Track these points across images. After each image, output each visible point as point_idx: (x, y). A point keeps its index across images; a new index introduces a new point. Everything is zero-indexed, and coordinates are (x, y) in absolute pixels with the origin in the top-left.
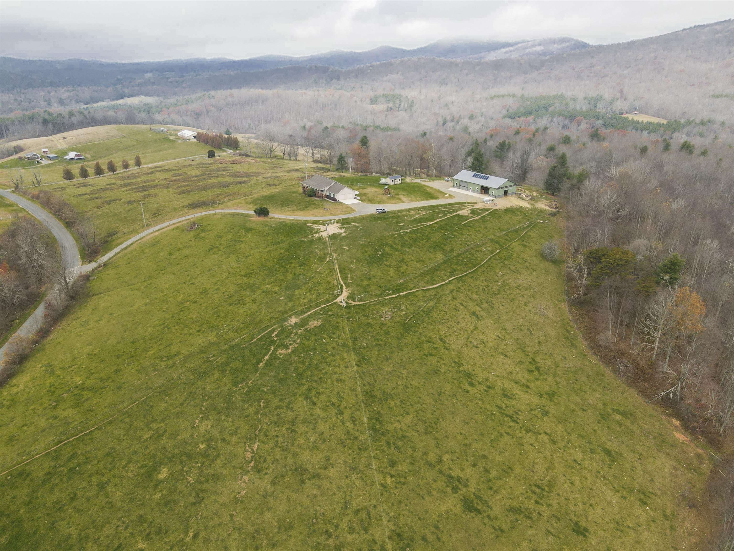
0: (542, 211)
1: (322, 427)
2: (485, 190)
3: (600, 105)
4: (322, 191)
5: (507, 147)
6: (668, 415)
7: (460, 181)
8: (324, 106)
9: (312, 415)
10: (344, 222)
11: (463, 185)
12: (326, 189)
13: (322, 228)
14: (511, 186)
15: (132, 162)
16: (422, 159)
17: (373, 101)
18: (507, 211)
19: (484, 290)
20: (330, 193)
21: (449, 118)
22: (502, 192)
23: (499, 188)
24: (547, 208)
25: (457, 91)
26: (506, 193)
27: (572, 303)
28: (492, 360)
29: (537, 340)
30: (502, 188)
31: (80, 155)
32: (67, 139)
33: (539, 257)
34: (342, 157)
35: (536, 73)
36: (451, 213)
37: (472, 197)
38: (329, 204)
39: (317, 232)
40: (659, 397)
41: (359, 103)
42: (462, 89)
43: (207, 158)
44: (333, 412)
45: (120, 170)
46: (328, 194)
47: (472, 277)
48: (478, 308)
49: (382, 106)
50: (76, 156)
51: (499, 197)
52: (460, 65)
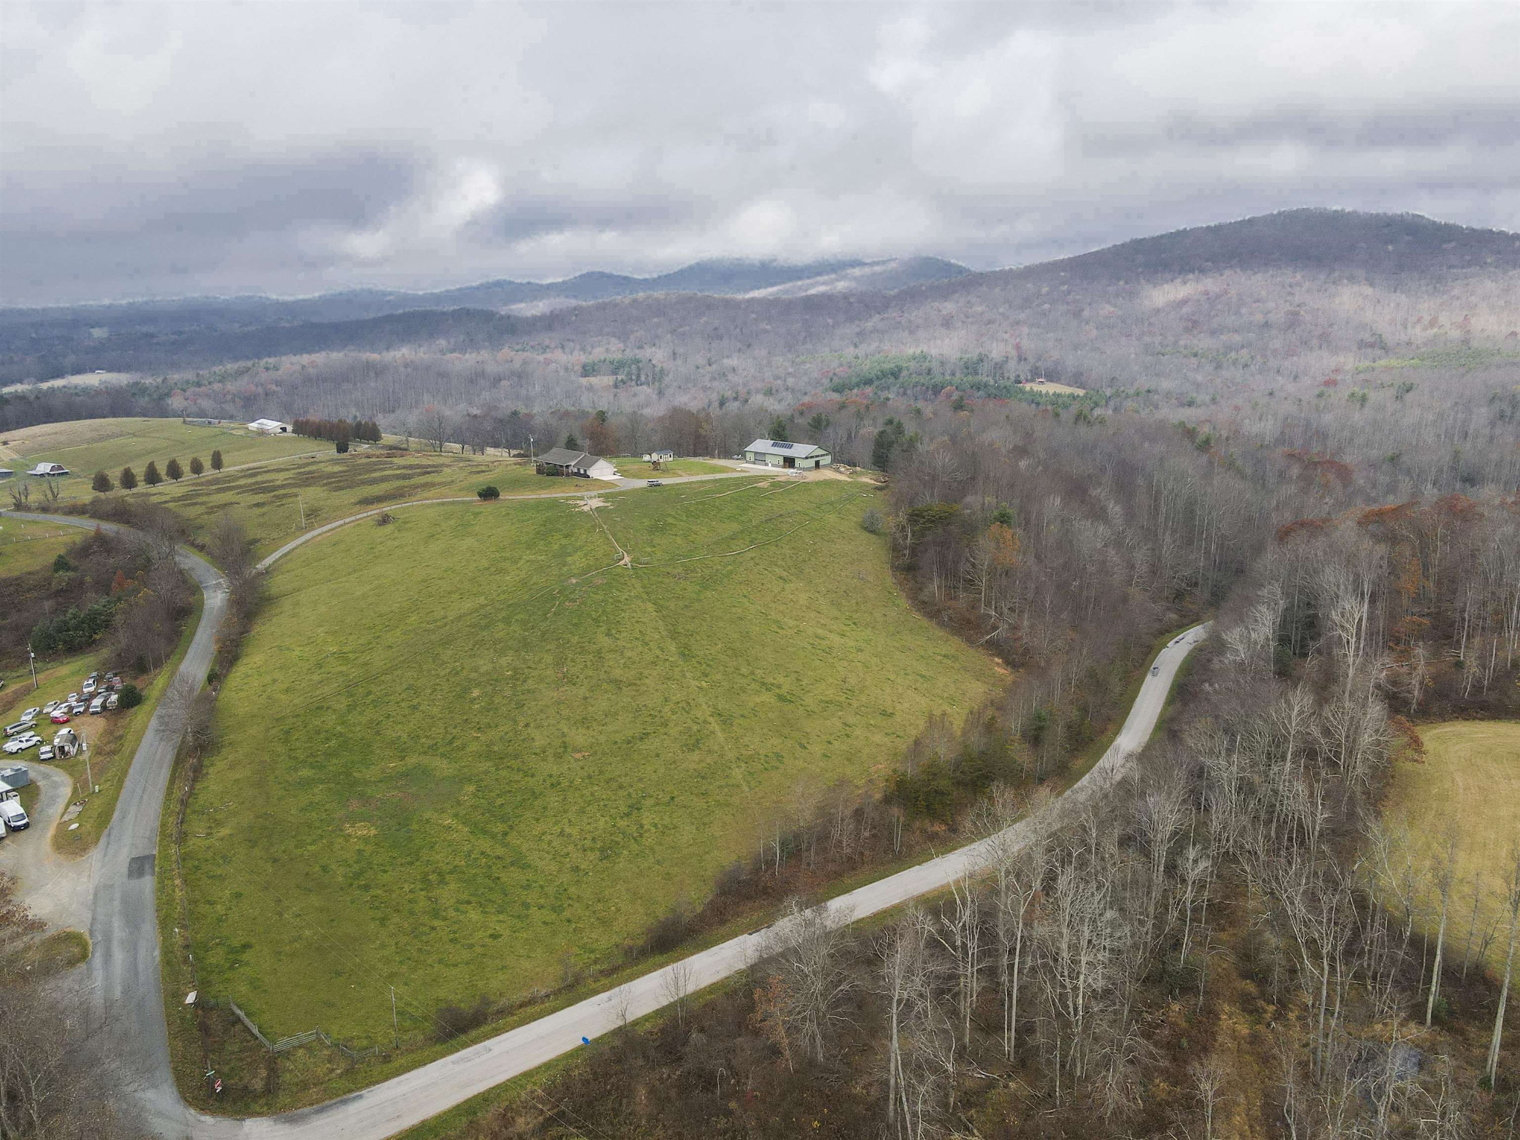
0: (866, 485)
1: (628, 654)
2: (789, 462)
3: (985, 367)
4: (567, 467)
5: (824, 424)
6: (990, 655)
7: (756, 453)
8: (497, 380)
9: (617, 646)
10: (606, 497)
11: (760, 457)
12: (573, 464)
13: (582, 503)
14: (822, 455)
15: (207, 462)
16: (698, 437)
17: (588, 370)
18: (818, 483)
19: (790, 557)
20: (579, 469)
21: (729, 394)
22: (811, 463)
23: (807, 458)
24: (873, 482)
25: (740, 350)
26: (817, 463)
27: (895, 568)
28: (803, 614)
29: (854, 601)
30: (812, 457)
31: (60, 468)
32: (12, 444)
33: (859, 528)
34: (572, 439)
35: (877, 317)
36: (746, 486)
37: (771, 471)
38: (581, 481)
39: (576, 506)
40: (983, 641)
41: (562, 373)
42: (749, 346)
43: (336, 453)
44: (639, 643)
45: (188, 475)
46: (576, 470)
47: (777, 546)
48: (785, 573)
49: (604, 380)
50: (53, 468)
51: (809, 469)
52: (743, 306)
